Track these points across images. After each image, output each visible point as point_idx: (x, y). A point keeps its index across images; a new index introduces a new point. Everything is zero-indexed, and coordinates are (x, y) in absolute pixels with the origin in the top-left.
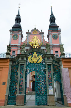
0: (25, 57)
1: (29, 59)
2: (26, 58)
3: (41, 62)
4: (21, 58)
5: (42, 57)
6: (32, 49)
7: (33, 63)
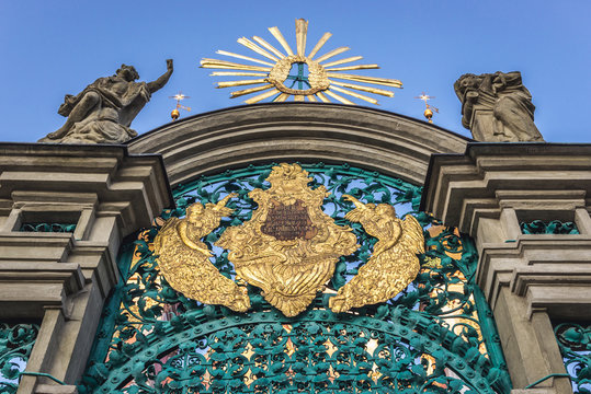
0: (103, 195)
6: (244, 113)
7: (241, 306)
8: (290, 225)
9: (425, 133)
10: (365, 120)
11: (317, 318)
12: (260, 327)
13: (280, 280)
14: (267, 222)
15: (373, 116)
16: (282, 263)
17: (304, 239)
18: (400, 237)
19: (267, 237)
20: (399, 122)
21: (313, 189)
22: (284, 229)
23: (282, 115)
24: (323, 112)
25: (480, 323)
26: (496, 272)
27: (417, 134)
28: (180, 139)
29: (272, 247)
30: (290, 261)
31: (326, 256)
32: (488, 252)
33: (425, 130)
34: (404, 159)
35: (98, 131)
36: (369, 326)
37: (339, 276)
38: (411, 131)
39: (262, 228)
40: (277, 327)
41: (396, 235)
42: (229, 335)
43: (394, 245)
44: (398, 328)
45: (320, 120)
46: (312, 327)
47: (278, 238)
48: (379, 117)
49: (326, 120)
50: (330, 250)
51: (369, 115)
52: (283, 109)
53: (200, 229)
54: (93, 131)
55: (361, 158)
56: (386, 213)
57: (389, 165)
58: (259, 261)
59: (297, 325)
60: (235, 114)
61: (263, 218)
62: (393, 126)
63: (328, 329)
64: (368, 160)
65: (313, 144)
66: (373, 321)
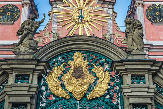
0: (34, 70)
1: (52, 81)
2: (40, 78)
3: (104, 96)
4: (17, 77)
5: (107, 74)
6: (66, 39)
7: (68, 97)
8: (78, 74)
9: (113, 47)
10: (98, 41)
11: (84, 100)
12: (72, 102)
13: (76, 90)
14: (73, 73)
15: (100, 40)
16: (77, 85)
17: (82, 78)
18: (104, 78)
19: (73, 78)
20: (107, 43)
21: (84, 61)
22: (77, 75)
23: (76, 39)
24: (87, 38)
25: (120, 101)
26: (124, 93)
27: (111, 46)
28: (50, 47)
29: (74, 80)
30: (79, 85)
31: (87, 83)
32: (122, 87)
33: (113, 46)
34: (107, 52)
35: (29, 45)
36: (96, 102)
37: (90, 88)
38: (109, 46)
39: (72, 74)
40: (76, 102)
41: (103, 77)
42: (65, 104)
43: (103, 80)
44: (102, 103)
45: (86, 40)
46: (83, 102)
47: (76, 78)
48: (102, 41)
49: (88, 40)
50: (88, 82)
51: (99, 40)
52: (77, 37)
53: (57, 75)
54: (27, 45)
55: (97, 51)
56: (102, 70)
57: (104, 53)
58: (71, 85)
59: (80, 102)
60: (64, 39)
61: (72, 71)
62: (105, 44)
63: (87, 102)
64: (98, 51)
65: (84, 46)
66: (97, 101)
